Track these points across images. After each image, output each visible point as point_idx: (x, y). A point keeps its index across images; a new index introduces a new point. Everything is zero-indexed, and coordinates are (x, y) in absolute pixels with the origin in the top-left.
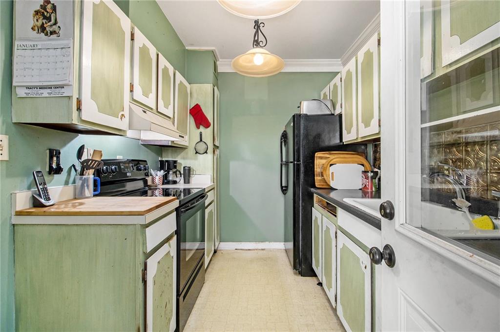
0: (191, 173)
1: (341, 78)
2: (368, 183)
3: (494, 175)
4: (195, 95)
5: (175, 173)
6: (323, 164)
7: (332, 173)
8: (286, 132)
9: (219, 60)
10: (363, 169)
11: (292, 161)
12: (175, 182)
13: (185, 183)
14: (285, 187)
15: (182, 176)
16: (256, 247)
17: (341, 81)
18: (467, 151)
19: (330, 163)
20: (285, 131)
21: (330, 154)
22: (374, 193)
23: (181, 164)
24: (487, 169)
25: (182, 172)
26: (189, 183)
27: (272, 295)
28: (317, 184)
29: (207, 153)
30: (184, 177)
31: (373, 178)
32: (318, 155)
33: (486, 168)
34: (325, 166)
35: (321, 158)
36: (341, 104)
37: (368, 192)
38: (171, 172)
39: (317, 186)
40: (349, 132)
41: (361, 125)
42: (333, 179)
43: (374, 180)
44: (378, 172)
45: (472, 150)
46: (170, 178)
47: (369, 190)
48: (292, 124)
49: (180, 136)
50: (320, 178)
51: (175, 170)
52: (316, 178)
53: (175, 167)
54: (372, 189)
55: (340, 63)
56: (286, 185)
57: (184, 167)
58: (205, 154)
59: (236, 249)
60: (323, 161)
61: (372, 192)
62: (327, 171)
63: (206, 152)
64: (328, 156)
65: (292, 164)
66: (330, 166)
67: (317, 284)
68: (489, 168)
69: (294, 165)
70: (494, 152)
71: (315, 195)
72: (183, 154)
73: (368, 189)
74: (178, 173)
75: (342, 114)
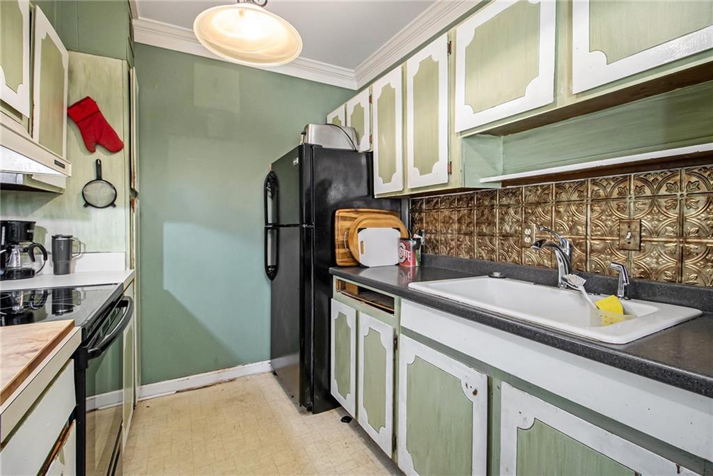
0: (74, 249)
1: (370, 97)
2: (409, 254)
3: (597, 242)
4: (81, 77)
5: (30, 251)
6: (349, 229)
7: (362, 242)
8: (275, 174)
9: (137, 18)
10: (398, 235)
11: (298, 222)
12: (28, 273)
13: (56, 272)
14: (273, 267)
15: (50, 257)
16: (220, 379)
17: (370, 102)
18: (558, 212)
19: (359, 227)
20: (272, 172)
21: (357, 212)
22: (417, 268)
23: (43, 231)
24: (587, 234)
25: (49, 248)
26: (67, 271)
27: (276, 466)
28: (338, 261)
29: (114, 206)
30: (54, 260)
31: (415, 248)
32: (341, 214)
33: (585, 234)
34: (351, 231)
35: (344, 218)
36: (371, 137)
37: (409, 269)
38: (14, 251)
39: (339, 264)
40: (388, 180)
41: (413, 171)
42: (362, 253)
43: (417, 251)
44: (420, 239)
45: (566, 211)
46: (14, 265)
47: (411, 266)
48: (296, 161)
49: (56, 162)
50: (342, 251)
51: (27, 244)
52: (337, 251)
53: (29, 237)
54: (414, 263)
55: (353, 75)
56: (275, 264)
57: (54, 238)
58: (111, 208)
59: (178, 392)
60: (347, 224)
61: (414, 268)
62: (354, 240)
63: (112, 204)
64: (354, 215)
65: (298, 228)
66: (358, 232)
67: (342, 421)
68: (589, 233)
69: (302, 229)
70: (596, 215)
71: (335, 278)
72: (49, 206)
73: (409, 263)
74: (36, 250)
75: (372, 152)
